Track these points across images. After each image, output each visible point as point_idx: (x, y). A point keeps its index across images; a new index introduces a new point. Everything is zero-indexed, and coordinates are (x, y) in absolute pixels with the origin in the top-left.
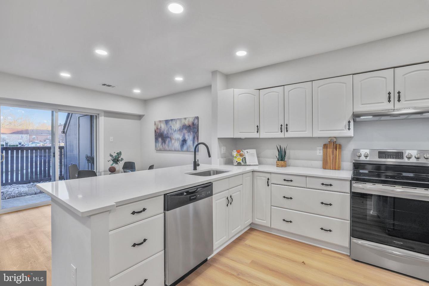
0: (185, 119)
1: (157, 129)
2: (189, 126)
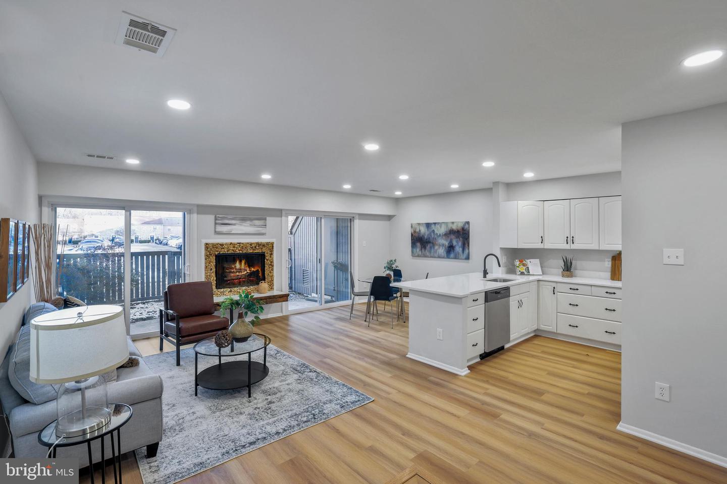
0: (453, 223)
1: (415, 232)
2: (458, 231)
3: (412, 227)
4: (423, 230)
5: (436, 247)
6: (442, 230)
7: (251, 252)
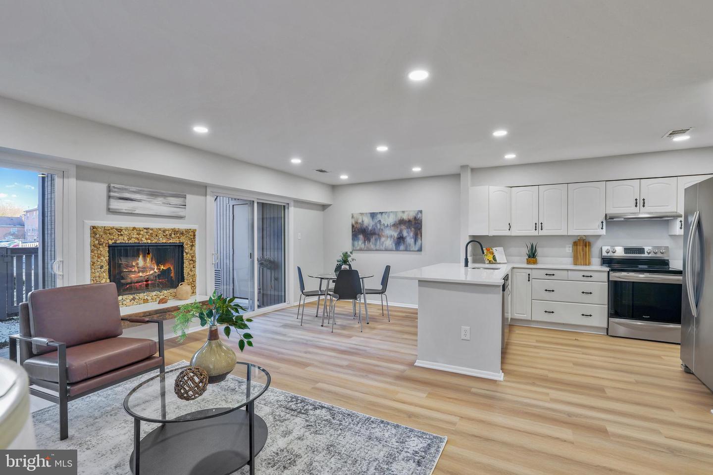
0: (403, 212)
1: (357, 223)
2: (410, 221)
3: (353, 217)
4: (367, 222)
5: (383, 239)
6: (390, 220)
7: (164, 241)
